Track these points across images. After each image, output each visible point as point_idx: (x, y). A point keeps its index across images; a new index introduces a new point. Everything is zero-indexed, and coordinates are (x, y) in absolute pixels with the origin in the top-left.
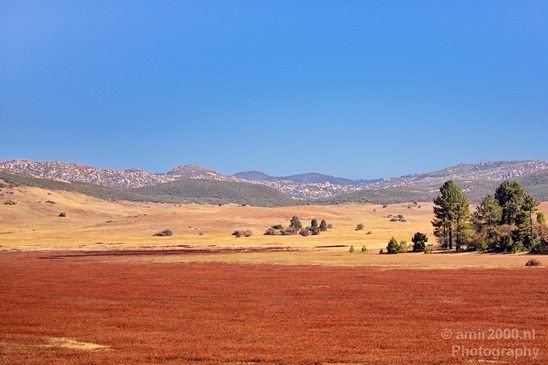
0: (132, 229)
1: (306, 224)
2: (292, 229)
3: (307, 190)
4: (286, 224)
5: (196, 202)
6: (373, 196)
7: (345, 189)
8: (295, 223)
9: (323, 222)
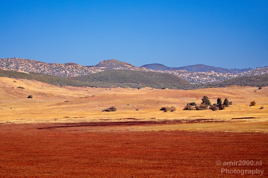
0: (85, 106)
1: (213, 102)
2: (204, 105)
3: (198, 77)
4: (199, 102)
5: (121, 87)
6: (250, 81)
7: (225, 76)
8: (205, 101)
9: (226, 100)
